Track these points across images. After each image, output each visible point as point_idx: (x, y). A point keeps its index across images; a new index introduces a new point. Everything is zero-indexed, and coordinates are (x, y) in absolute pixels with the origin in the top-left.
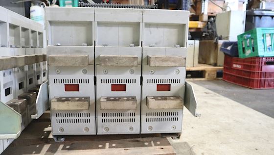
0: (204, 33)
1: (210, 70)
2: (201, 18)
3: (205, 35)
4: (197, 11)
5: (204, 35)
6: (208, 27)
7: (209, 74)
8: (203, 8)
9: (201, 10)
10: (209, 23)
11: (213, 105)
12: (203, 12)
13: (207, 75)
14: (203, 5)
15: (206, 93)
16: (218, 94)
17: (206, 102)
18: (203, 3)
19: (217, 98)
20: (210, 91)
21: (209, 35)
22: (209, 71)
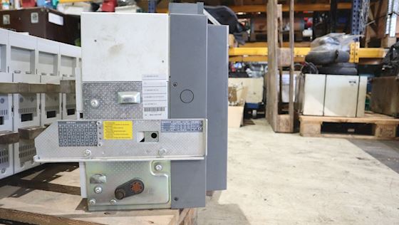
0: (384, 66)
1: (384, 123)
2: (384, 42)
3: (386, 68)
4: (379, 33)
5: (383, 69)
6: (391, 56)
7: (381, 130)
8: (388, 26)
9: (385, 31)
10: (394, 49)
11: (357, 178)
12: (387, 32)
13: (377, 131)
14: (388, 23)
15: (359, 159)
16: (379, 163)
17: (347, 172)
18: (388, 20)
19: (374, 167)
20: (370, 157)
21: (393, 68)
22: (382, 125)
